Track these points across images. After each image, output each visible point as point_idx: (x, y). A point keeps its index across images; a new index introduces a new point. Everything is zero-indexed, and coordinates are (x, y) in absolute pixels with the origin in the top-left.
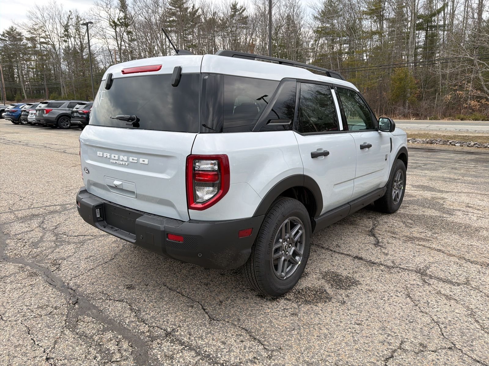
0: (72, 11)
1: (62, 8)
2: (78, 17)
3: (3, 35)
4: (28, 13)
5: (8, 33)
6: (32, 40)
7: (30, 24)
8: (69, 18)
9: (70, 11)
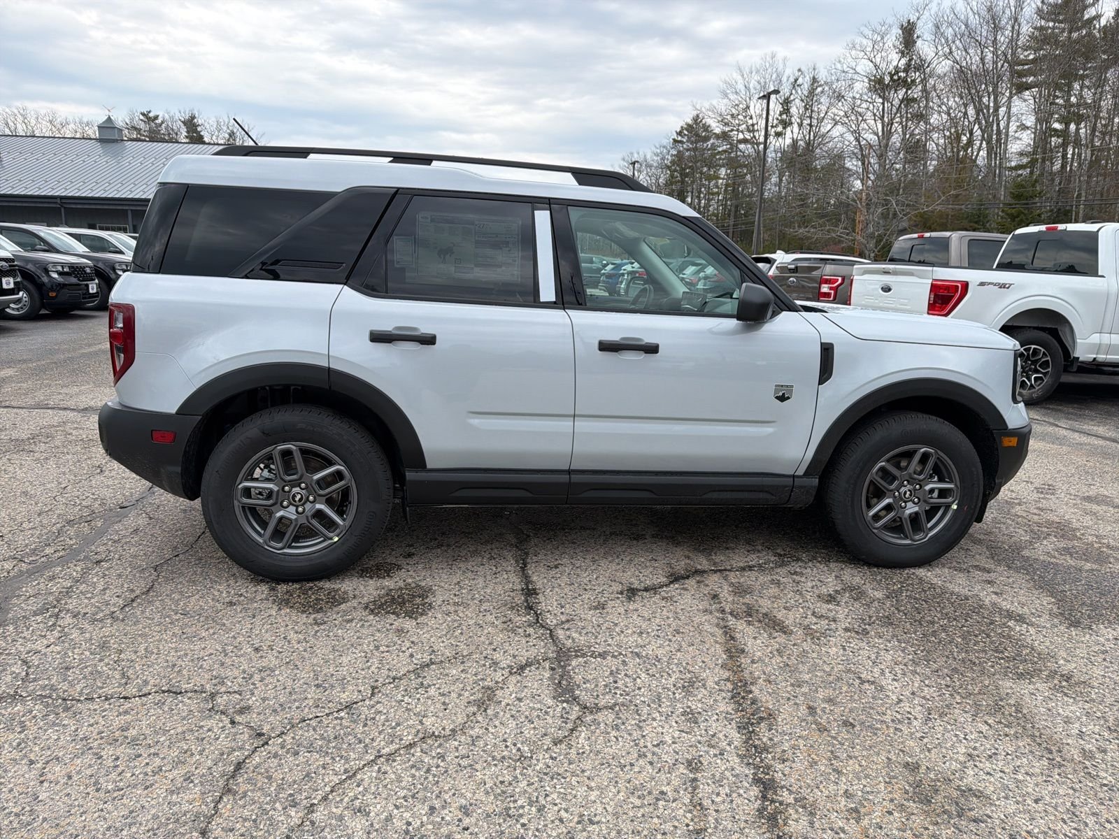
0: (803, 69)
1: (785, 65)
2: (814, 80)
3: (680, 133)
4: (721, 84)
5: (689, 128)
6: (725, 136)
7: (723, 105)
8: (795, 84)
9: (799, 70)
